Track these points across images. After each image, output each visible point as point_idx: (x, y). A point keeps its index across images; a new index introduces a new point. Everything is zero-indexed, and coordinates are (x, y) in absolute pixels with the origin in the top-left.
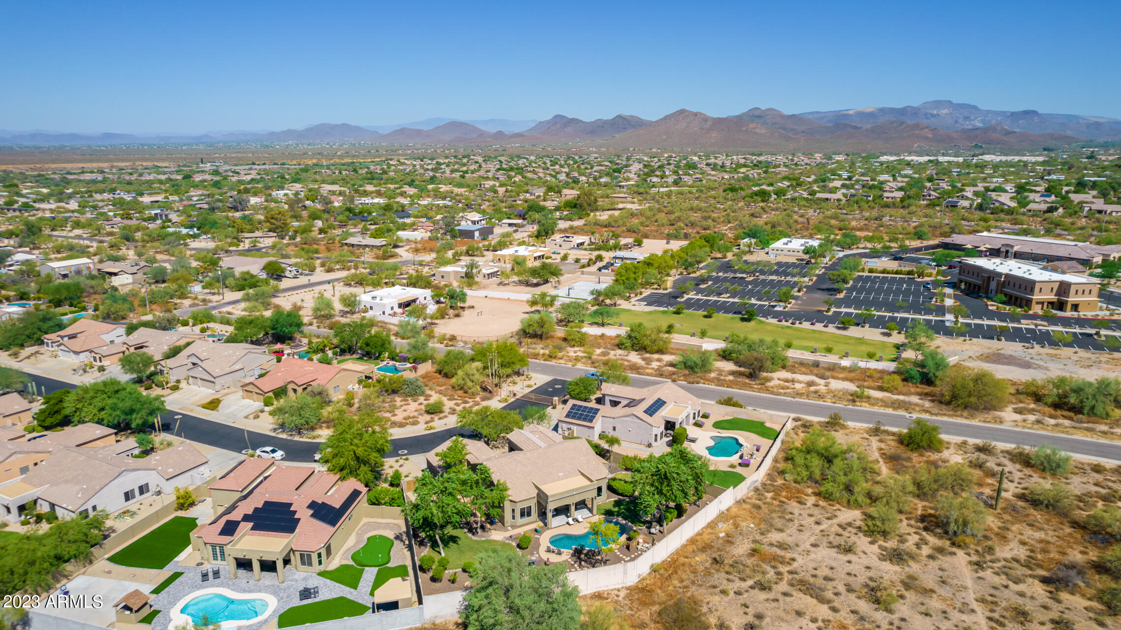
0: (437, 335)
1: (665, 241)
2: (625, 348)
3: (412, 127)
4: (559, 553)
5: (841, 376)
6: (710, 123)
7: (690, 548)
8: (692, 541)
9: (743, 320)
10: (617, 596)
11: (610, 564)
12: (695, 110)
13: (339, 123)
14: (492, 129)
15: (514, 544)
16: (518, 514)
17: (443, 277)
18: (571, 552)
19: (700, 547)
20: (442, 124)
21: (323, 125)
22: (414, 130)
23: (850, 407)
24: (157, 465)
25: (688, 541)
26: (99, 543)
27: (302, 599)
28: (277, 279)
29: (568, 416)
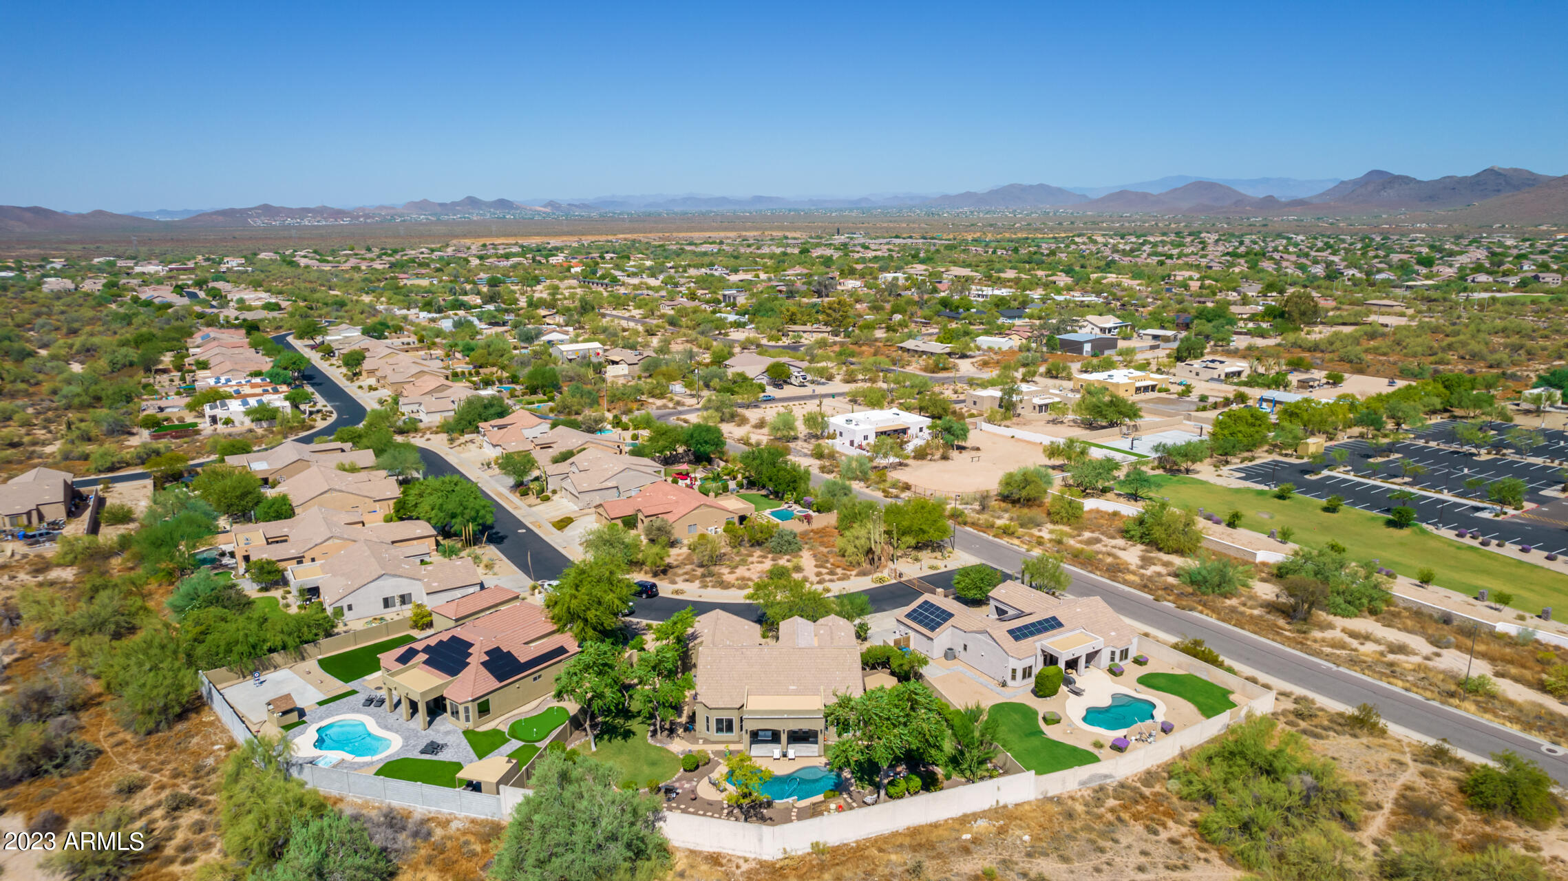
0: (889, 479)
1: (1386, 381)
2: (1131, 538)
3: (1133, 190)
4: (722, 790)
5: (1481, 648)
8: (914, 832)
9: (1390, 523)
10: (738, 867)
14: (1260, 193)
15: (684, 761)
16: (713, 724)
17: (975, 403)
20: (1180, 185)
21: (1012, 186)
22: (1136, 194)
23: (1436, 704)
24: (425, 576)
25: (908, 829)
26: (313, 641)
27: (422, 752)
28: (778, 386)
29: (908, 616)
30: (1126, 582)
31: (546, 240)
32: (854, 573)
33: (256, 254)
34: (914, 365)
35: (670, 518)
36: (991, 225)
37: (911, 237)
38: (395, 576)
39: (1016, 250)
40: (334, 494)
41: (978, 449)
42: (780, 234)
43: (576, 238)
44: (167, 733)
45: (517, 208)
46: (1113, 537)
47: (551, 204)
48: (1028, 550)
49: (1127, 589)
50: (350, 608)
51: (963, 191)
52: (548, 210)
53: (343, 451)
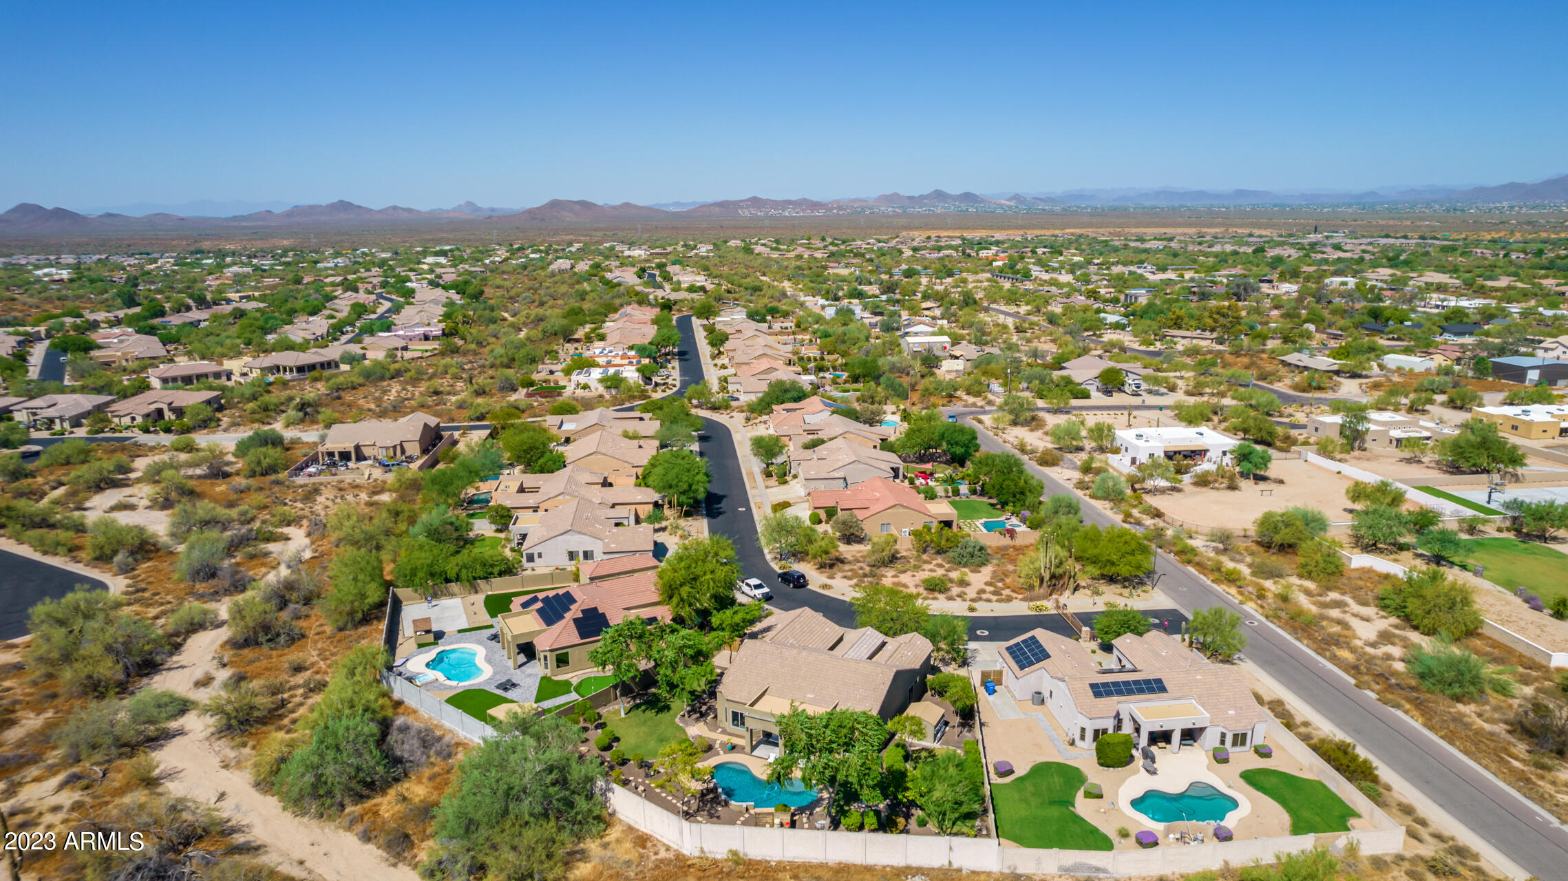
0: (1144, 504)
2: (1384, 608)
8: (842, 869)
10: (656, 853)
16: (729, 716)
17: (1316, 429)
24: (607, 537)
25: (840, 863)
26: (486, 578)
27: (498, 687)
28: (1108, 393)
29: (1008, 649)
30: (1334, 659)
31: (990, 233)
32: (1020, 596)
33: (726, 242)
34: (1287, 381)
35: (860, 515)
36: (1529, 223)
37: (1405, 237)
38: (580, 533)
39: (1540, 253)
40: (599, 456)
41: (1281, 482)
42: (1247, 231)
43: (1022, 232)
44: (352, 632)
45: (982, 201)
46: (1364, 604)
47: (1016, 197)
48: (1241, 603)
49: (1329, 666)
50: (540, 555)
52: (1012, 203)
53: (641, 419)
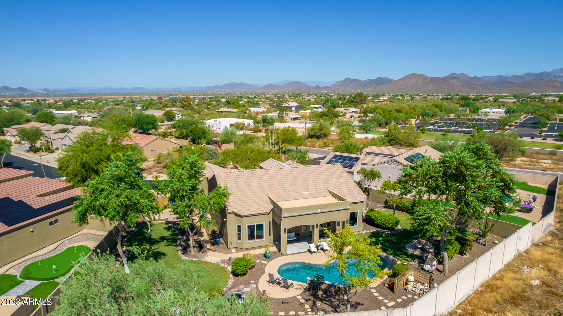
4: (287, 287)
6: (428, 80)
7: (490, 297)
11: (361, 310)
12: (420, 73)
13: (239, 82)
14: (313, 85)
15: (230, 269)
16: (245, 232)
18: (305, 285)
19: (507, 296)
20: (288, 83)
21: (231, 83)
28: (170, 121)
45: (29, 91)
51: (214, 85)
